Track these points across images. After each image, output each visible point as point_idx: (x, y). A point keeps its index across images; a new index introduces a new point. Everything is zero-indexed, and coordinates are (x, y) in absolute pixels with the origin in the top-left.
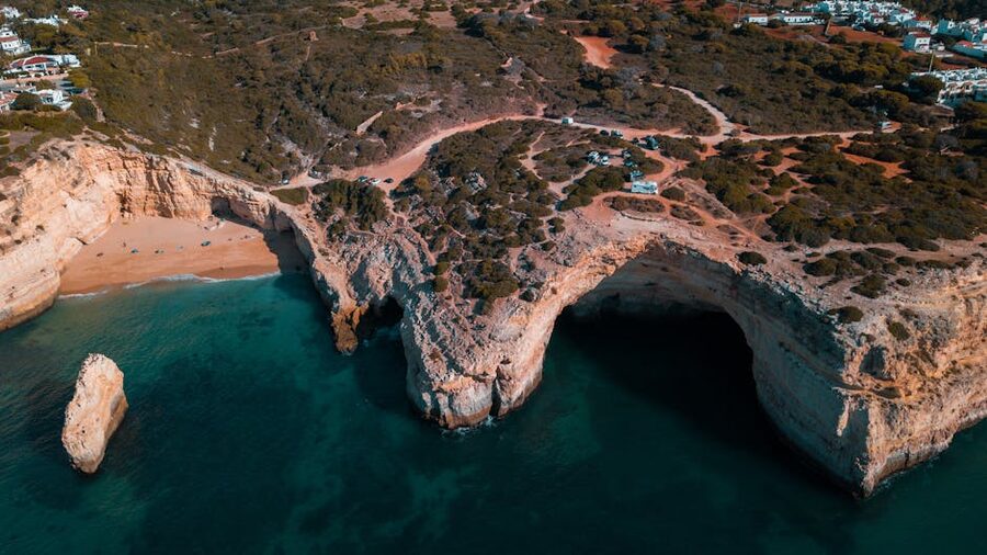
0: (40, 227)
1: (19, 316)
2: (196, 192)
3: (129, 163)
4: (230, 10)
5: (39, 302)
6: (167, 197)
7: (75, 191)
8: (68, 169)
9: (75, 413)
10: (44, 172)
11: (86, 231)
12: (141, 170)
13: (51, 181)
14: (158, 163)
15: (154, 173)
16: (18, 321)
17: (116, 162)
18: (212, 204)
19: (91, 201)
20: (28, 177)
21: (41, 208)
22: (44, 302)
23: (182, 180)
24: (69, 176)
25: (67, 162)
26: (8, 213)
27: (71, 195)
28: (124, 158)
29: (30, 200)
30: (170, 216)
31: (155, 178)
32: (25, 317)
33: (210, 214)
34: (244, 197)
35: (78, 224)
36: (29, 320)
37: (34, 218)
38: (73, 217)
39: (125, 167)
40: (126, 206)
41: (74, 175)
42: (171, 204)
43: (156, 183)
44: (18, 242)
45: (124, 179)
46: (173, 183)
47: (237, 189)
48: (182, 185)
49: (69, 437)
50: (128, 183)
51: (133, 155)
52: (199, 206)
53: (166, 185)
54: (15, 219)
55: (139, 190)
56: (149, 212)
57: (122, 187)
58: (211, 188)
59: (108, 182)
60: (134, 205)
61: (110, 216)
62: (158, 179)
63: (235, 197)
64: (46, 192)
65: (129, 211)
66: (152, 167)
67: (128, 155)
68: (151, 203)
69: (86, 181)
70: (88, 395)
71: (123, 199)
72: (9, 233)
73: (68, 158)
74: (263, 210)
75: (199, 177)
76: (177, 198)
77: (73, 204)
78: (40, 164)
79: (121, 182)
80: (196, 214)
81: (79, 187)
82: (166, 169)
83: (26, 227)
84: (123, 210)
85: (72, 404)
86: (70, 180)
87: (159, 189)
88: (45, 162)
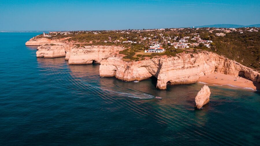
0: (198, 66)
1: (189, 82)
2: (236, 69)
3: (221, 59)
4: (253, 40)
5: (193, 81)
6: (228, 69)
7: (207, 62)
8: (207, 57)
9: (200, 94)
10: (202, 55)
11: (206, 72)
12: (223, 62)
13: (203, 57)
14: (228, 60)
15: (226, 62)
16: (188, 83)
17: (218, 59)
18: (239, 73)
19: (210, 66)
20: (199, 55)
21: (200, 62)
22: (194, 81)
23: (233, 65)
24: (207, 58)
25: (207, 55)
26: (194, 60)
27: (206, 62)
28: (220, 58)
29: (198, 59)
30: (227, 74)
31: (226, 64)
32: (190, 83)
33: (238, 75)
34: (250, 71)
35: (205, 69)
36: (190, 84)
37: (198, 63)
38: (205, 68)
39: (219, 60)
40: (216, 70)
41: (208, 58)
42: (228, 71)
43: (226, 65)
44: (194, 67)
45: (218, 63)
46: (230, 65)
47: (248, 69)
48: (233, 67)
49: (197, 98)
50: (219, 64)
51: (222, 58)
52: (235, 73)
53: (228, 66)
54: (194, 62)
55: (221, 66)
56: (222, 72)
57: (217, 65)
58: (240, 68)
59: (214, 63)
60: (218, 70)
61: (212, 71)
62: (227, 64)
63: (247, 71)
64: (202, 59)
65: (217, 71)
66: (226, 61)
67: (221, 57)
68: (223, 70)
69: (210, 61)
70: (203, 91)
71: (216, 68)
72: (192, 64)
73: (208, 54)
74: (255, 75)
75: (238, 65)
76: (230, 69)
77: (206, 65)
78: (202, 53)
79: (217, 64)
80: (234, 74)
81: (208, 61)
82: (230, 62)
83: (196, 64)
84: (215, 71)
85: (199, 92)
86: (207, 59)
87: (226, 66)
88: (203, 54)
